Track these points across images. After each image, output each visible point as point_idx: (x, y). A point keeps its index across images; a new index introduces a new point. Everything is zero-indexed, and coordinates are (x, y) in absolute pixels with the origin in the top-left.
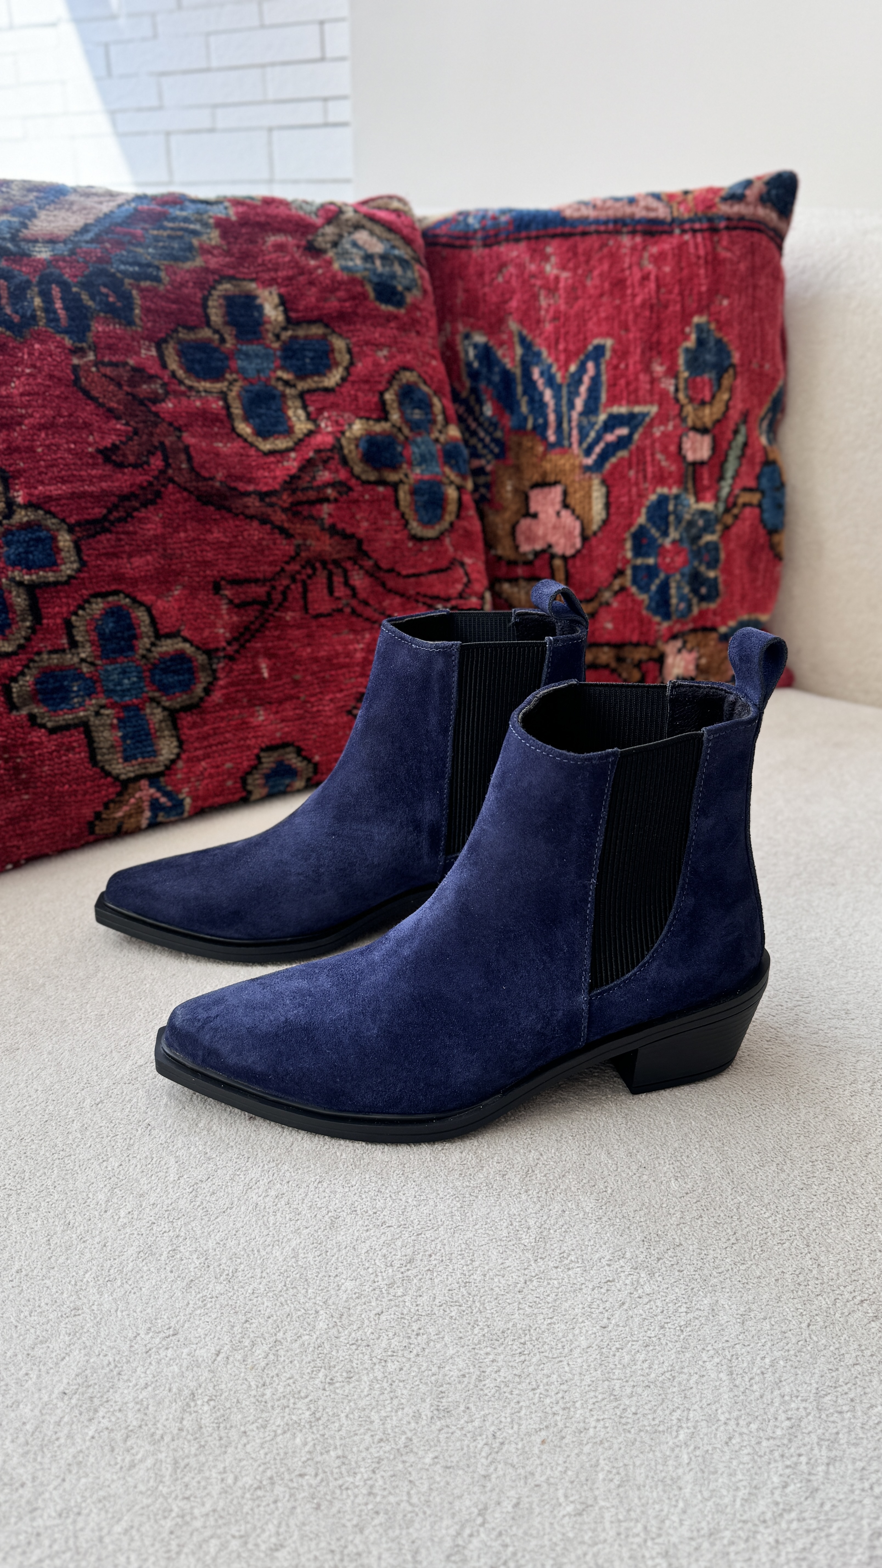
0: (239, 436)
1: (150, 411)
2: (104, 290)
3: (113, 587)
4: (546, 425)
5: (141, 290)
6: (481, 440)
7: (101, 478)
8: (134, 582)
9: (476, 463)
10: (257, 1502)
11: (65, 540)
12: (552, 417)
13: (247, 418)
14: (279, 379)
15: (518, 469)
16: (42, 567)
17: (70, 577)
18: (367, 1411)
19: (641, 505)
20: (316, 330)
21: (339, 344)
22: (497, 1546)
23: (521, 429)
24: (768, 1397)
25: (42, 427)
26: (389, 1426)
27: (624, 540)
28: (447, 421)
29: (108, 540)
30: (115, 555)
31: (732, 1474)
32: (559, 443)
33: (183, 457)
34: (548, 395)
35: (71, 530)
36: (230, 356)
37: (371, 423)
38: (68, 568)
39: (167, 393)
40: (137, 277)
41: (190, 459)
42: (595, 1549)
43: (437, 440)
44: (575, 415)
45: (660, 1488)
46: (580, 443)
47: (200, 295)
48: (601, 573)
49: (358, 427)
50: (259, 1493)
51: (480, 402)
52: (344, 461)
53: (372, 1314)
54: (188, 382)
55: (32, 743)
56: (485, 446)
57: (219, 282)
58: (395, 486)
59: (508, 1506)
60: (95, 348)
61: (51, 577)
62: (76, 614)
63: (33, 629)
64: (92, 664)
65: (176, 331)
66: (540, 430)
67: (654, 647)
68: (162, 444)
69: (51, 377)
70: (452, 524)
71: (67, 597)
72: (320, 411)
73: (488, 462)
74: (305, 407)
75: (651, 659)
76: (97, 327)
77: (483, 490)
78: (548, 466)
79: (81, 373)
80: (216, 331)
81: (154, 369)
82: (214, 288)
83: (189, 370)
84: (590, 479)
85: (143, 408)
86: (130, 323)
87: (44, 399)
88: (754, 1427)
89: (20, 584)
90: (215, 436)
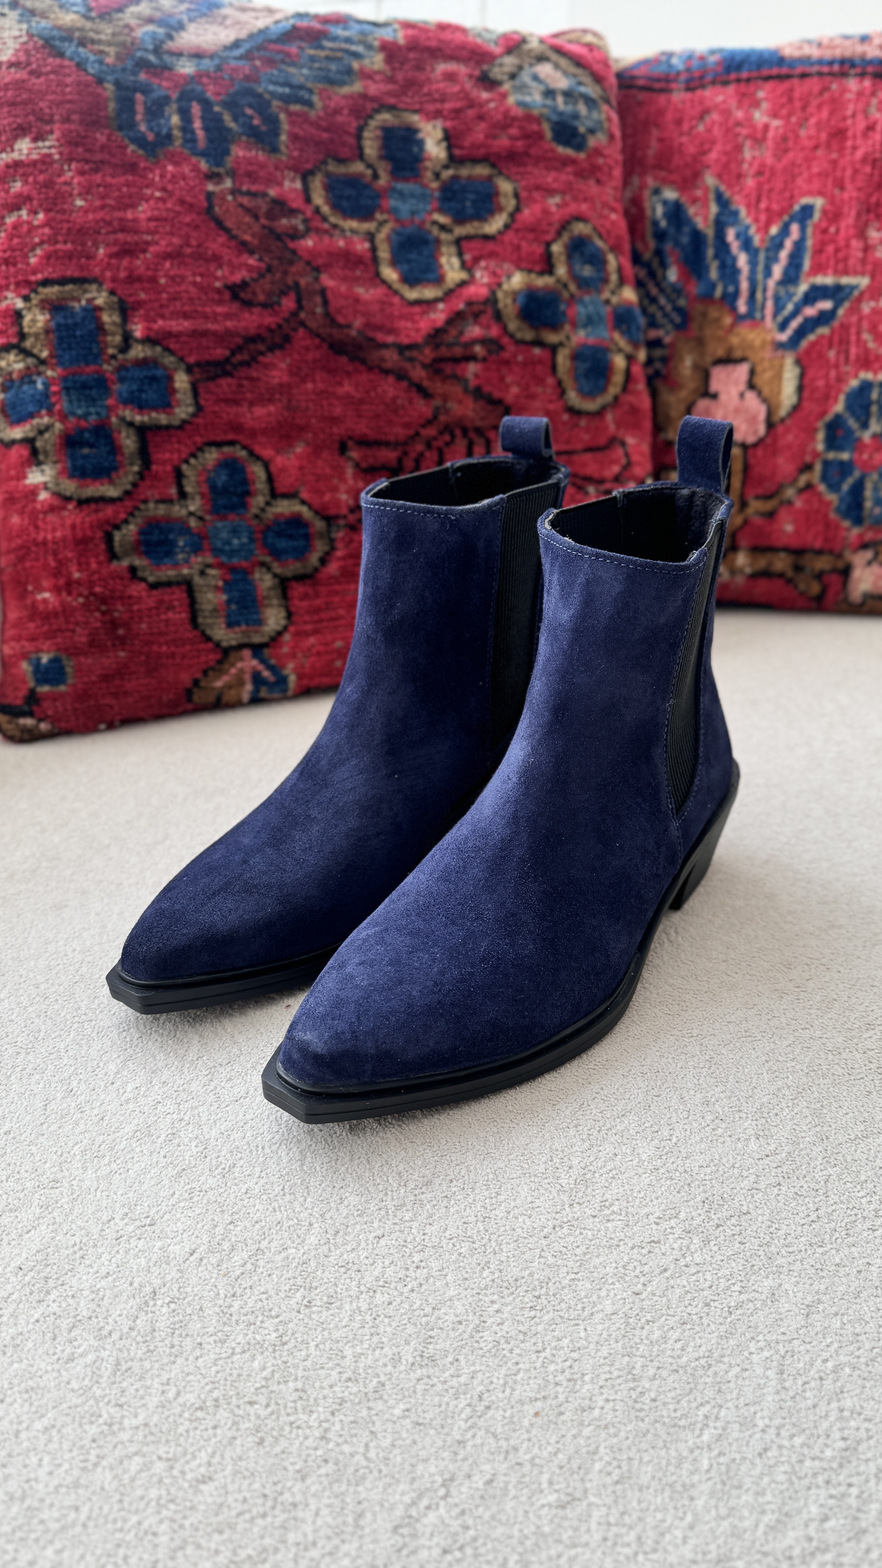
0: (384, 282)
1: (286, 247)
2: (249, 111)
3: (231, 437)
4: (736, 294)
5: (290, 114)
6: (662, 308)
7: (227, 316)
8: (253, 433)
9: (653, 334)
10: (195, 1424)
11: (182, 381)
12: (744, 285)
13: (394, 263)
14: (435, 223)
15: (700, 343)
16: (155, 408)
17: (184, 422)
18: (341, 1344)
19: (839, 391)
20: (481, 170)
21: (505, 186)
22: (455, 1525)
23: (707, 298)
24: (822, 1408)
25: (168, 256)
26: (361, 1365)
27: (815, 430)
28: (622, 281)
29: (229, 385)
30: (237, 403)
31: (761, 1493)
32: (750, 315)
33: (318, 299)
34: (742, 261)
35: (189, 370)
36: (382, 194)
37: (533, 276)
38: (183, 411)
39: (308, 230)
40: (287, 100)
41: (326, 302)
42: (573, 1552)
43: (607, 302)
44: (771, 283)
45: (667, 1493)
46: (775, 315)
47: (355, 124)
48: (784, 465)
49: (517, 280)
50: (199, 1414)
51: (664, 265)
52: (498, 316)
53: (371, 1237)
54: (333, 219)
55: (130, 597)
56: (666, 315)
57: (378, 111)
58: (554, 349)
59: (479, 1482)
60: (233, 174)
61: (163, 419)
62: (187, 461)
63: (141, 475)
64: (201, 519)
65: (325, 162)
66: (730, 299)
67: (839, 556)
68: (297, 284)
69: (182, 202)
70: (616, 398)
71: (179, 442)
72: (476, 260)
73: (667, 333)
74: (460, 254)
75: (834, 570)
76: (238, 152)
77: (658, 365)
78: (735, 340)
79: (216, 201)
80: (369, 166)
81: (297, 203)
82: (371, 117)
83: (336, 207)
84: (783, 357)
85: (279, 244)
86: (274, 150)
87: (173, 226)
88: (798, 1441)
89: (131, 424)
90: (356, 280)
